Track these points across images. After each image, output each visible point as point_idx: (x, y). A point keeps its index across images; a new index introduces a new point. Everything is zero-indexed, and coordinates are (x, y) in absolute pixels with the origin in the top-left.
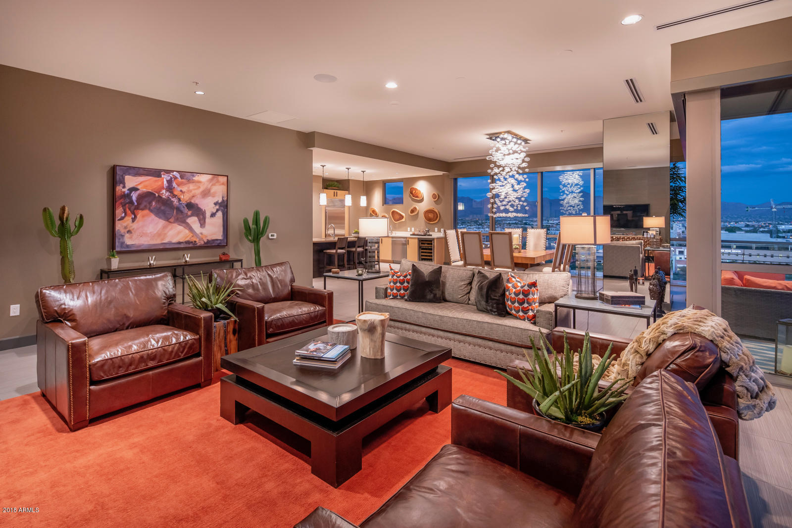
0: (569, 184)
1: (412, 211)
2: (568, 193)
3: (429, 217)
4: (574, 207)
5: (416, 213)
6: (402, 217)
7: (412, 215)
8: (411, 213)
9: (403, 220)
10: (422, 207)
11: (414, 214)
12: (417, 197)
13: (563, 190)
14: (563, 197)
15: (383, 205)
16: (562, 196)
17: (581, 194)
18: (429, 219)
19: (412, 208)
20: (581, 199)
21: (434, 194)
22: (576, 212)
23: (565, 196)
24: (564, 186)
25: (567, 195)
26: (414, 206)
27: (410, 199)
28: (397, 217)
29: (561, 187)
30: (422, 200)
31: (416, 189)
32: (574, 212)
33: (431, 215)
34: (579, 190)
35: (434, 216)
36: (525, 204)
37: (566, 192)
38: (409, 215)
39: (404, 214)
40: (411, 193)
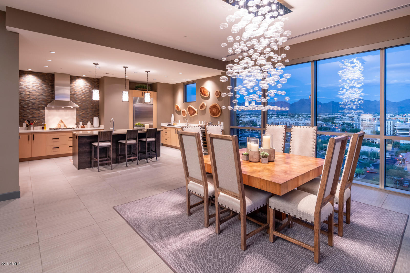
0: (348, 79)
1: (202, 107)
2: (347, 88)
3: (213, 111)
4: (354, 102)
5: (204, 109)
6: (195, 112)
7: (201, 110)
8: (201, 108)
9: (196, 114)
10: (209, 103)
11: (202, 109)
12: (205, 95)
13: (343, 85)
14: (342, 92)
15: (183, 103)
16: (342, 90)
17: (362, 90)
18: (213, 114)
19: (201, 104)
20: (363, 94)
21: (217, 92)
22: (356, 107)
23: (344, 91)
24: (344, 81)
25: (347, 90)
26: (203, 103)
27: (201, 97)
28: (192, 112)
29: (340, 82)
30: (208, 98)
31: (204, 88)
32: (354, 107)
33: (214, 110)
34: (360, 85)
35: (217, 111)
36: (283, 93)
37: (346, 87)
38: (200, 110)
39: (196, 110)
40: (201, 92)
